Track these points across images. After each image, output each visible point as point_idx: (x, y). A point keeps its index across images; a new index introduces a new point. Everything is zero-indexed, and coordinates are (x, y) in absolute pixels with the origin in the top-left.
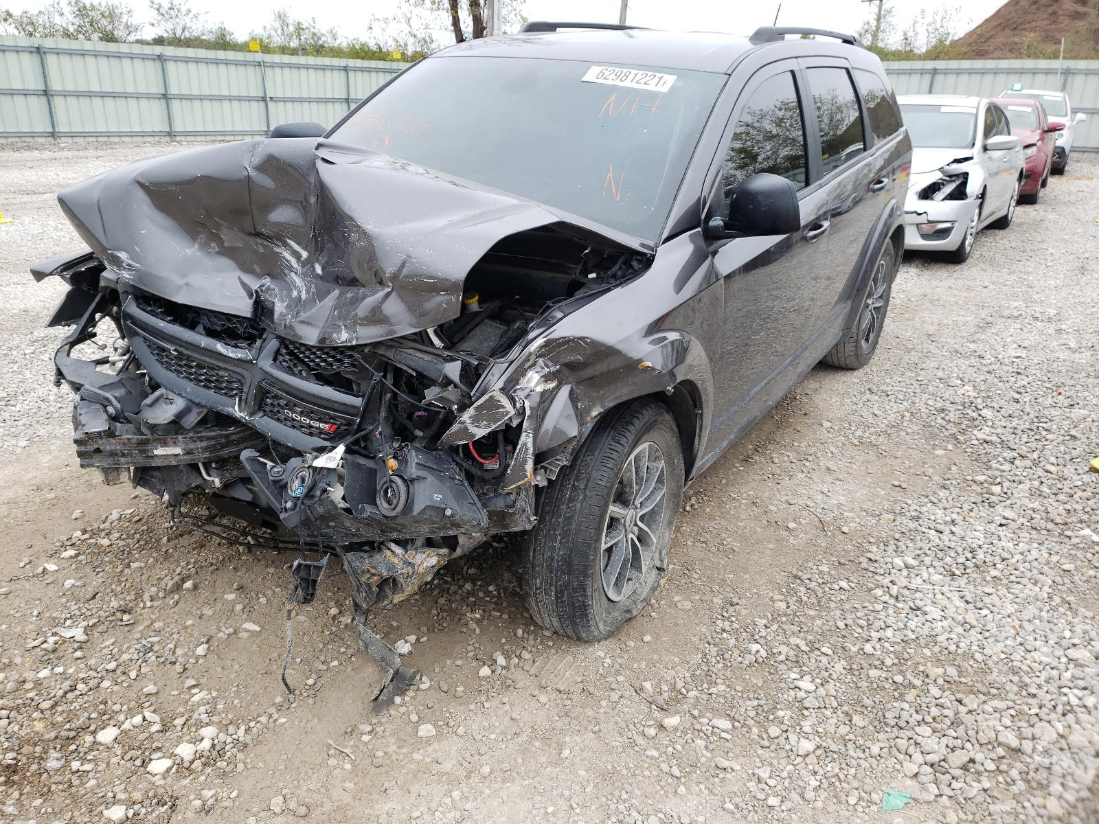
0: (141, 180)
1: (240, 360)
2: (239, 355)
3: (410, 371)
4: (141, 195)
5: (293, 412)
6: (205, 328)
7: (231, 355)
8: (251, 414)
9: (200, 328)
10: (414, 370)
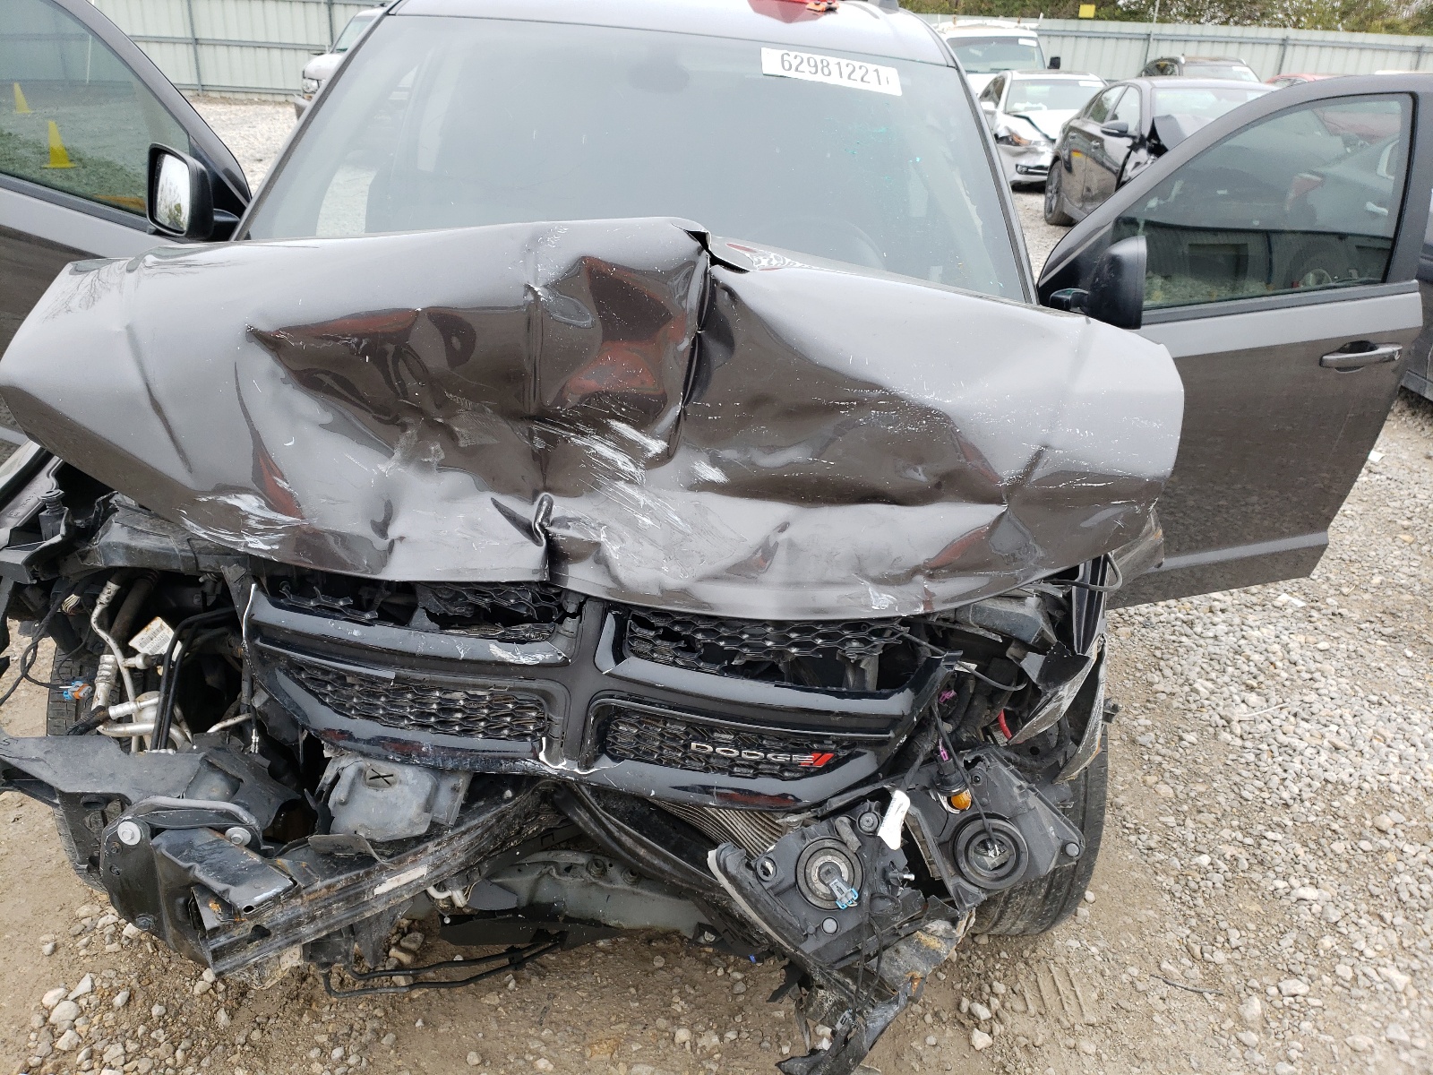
0: (263, 327)
1: (541, 666)
2: (540, 657)
3: (992, 636)
4: (264, 361)
5: (715, 744)
6: (432, 617)
7: (524, 661)
8: (586, 765)
9: (420, 617)
10: (995, 631)
